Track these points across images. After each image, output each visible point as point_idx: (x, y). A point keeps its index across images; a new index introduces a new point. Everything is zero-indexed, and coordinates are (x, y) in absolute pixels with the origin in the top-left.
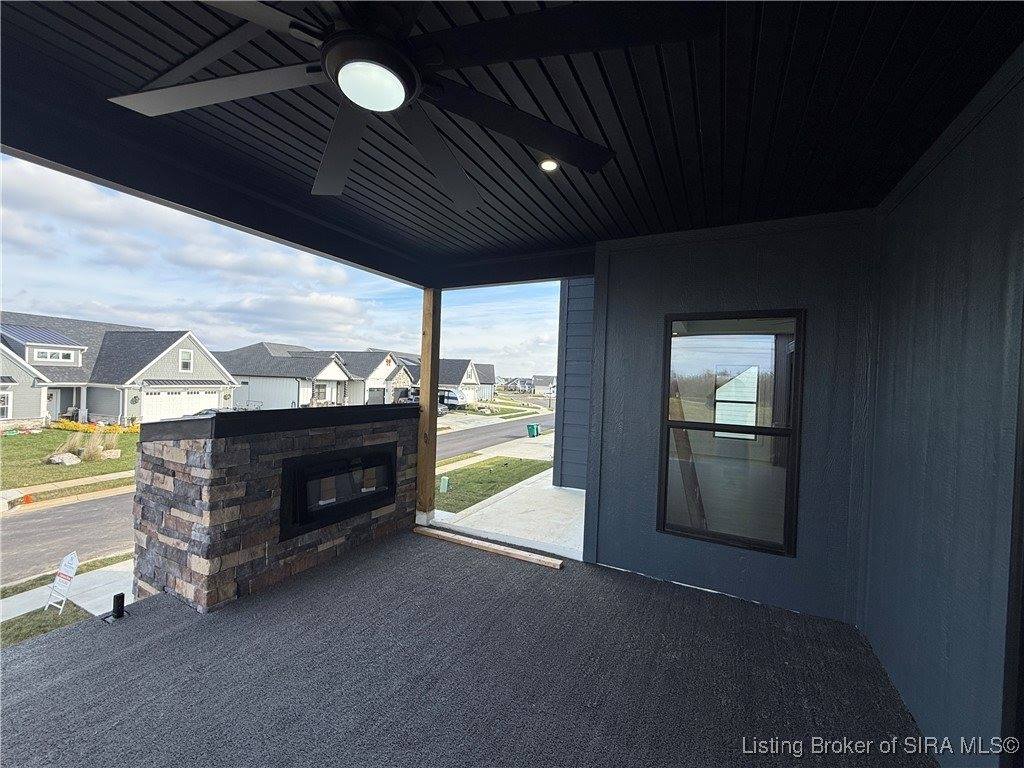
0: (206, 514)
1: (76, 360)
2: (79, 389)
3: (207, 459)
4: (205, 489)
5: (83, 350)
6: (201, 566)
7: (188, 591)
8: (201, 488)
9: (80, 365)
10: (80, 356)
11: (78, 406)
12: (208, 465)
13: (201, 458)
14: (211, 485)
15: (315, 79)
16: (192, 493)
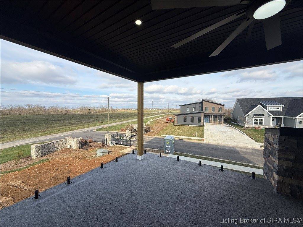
0: (277, 160)
1: (281, 109)
2: (281, 118)
3: (277, 142)
4: (277, 152)
5: (282, 106)
6: (276, 176)
7: (273, 182)
8: (276, 151)
9: (282, 111)
10: (282, 108)
11: (281, 123)
12: (278, 144)
13: (276, 141)
14: (278, 151)
15: (249, 22)
16: (274, 152)
